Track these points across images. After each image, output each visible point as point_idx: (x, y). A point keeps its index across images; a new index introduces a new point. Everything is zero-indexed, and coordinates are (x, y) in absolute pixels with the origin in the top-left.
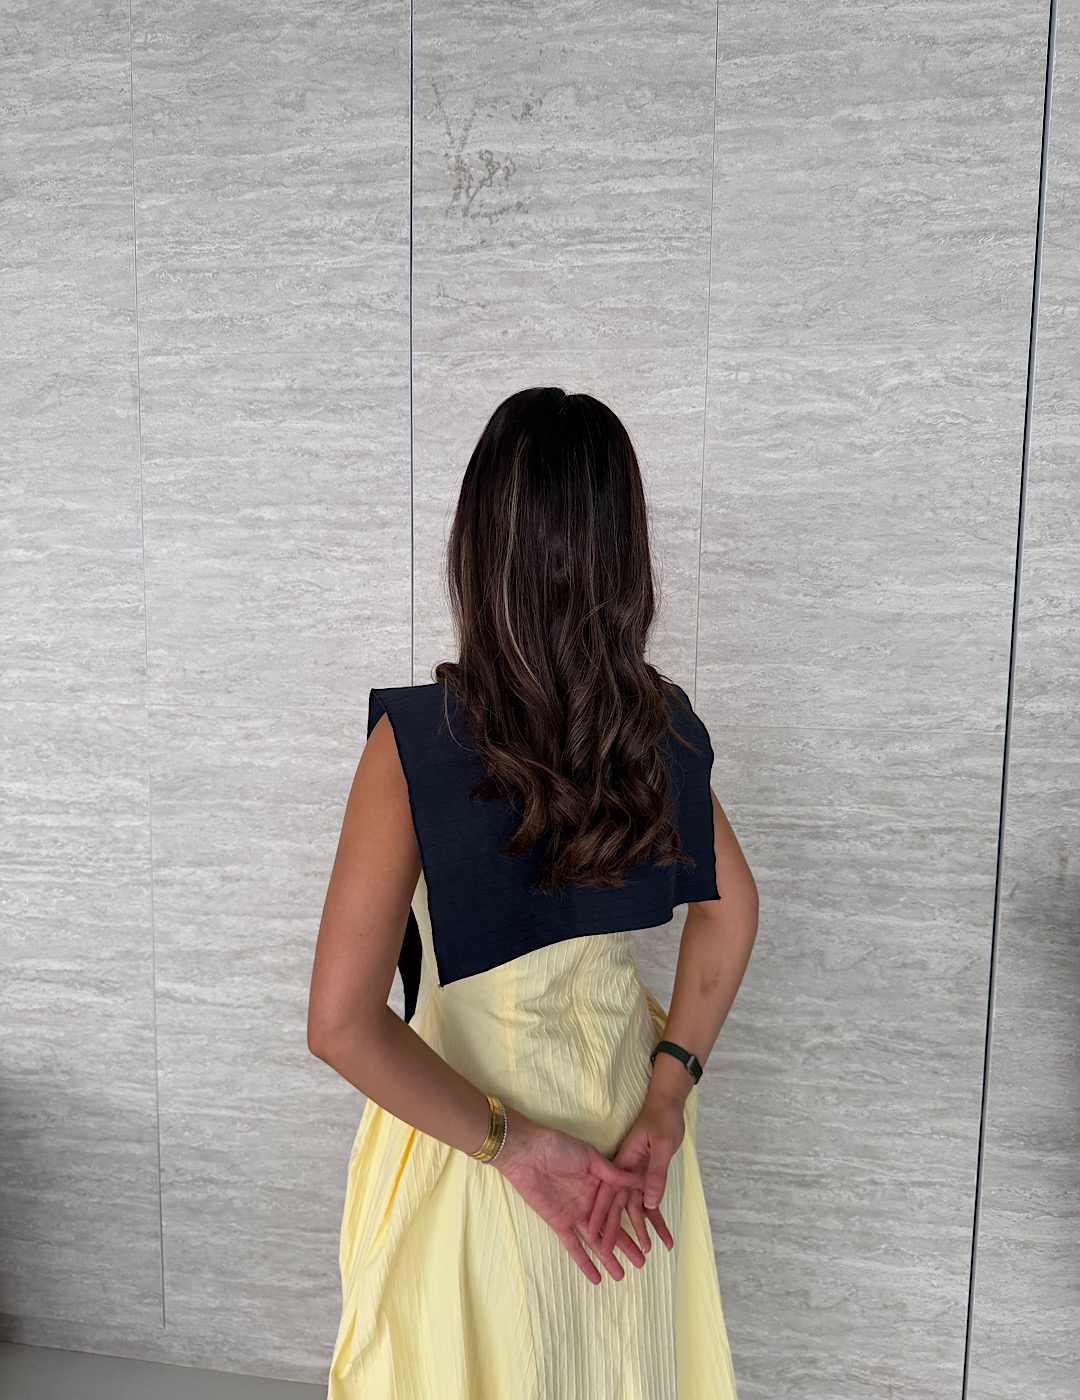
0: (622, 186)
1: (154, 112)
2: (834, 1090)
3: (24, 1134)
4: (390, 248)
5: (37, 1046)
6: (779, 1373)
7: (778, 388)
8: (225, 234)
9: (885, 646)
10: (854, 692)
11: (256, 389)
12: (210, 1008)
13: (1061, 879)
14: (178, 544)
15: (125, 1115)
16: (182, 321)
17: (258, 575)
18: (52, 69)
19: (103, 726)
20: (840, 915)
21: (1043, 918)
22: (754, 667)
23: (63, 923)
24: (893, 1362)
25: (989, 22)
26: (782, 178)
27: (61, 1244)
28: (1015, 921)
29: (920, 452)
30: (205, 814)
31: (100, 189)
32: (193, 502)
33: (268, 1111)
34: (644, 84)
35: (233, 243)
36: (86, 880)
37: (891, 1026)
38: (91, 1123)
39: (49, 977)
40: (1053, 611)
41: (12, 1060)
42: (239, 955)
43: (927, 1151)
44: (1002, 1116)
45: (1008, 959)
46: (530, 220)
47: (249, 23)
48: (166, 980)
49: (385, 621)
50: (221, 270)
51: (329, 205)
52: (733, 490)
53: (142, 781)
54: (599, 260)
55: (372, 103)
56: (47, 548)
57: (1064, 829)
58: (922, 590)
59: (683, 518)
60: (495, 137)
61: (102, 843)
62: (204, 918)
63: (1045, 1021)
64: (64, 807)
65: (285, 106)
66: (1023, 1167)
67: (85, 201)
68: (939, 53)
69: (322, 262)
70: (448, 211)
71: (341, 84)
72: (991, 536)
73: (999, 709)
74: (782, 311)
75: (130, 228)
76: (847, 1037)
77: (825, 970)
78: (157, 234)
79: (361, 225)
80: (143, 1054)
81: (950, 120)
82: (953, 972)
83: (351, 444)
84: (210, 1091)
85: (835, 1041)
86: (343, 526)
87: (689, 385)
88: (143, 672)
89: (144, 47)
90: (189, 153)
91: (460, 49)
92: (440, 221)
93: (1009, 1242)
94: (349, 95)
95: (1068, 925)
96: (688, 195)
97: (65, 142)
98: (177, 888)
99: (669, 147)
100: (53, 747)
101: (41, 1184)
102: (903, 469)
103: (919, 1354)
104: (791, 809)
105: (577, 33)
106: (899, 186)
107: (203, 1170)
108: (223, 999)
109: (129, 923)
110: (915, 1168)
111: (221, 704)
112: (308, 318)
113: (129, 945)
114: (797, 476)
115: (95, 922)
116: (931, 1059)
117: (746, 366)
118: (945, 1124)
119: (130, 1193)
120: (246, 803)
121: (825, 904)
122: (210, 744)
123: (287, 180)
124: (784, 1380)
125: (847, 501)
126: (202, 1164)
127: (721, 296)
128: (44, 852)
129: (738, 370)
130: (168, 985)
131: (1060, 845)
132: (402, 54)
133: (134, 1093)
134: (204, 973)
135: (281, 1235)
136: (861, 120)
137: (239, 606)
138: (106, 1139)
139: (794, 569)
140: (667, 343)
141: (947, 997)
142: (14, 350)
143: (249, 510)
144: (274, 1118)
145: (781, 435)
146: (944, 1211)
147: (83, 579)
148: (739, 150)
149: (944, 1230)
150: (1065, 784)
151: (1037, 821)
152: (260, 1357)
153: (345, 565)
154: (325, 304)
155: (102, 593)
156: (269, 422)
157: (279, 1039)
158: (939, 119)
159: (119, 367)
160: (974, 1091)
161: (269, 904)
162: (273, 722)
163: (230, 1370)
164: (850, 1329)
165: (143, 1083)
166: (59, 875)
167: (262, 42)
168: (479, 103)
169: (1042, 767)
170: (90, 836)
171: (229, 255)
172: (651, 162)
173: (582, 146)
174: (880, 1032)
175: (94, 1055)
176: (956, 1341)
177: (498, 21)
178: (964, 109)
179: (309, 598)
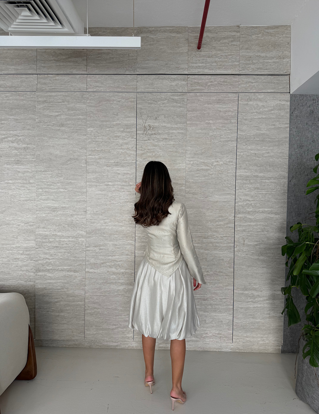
0: (172, 131)
1: (90, 114)
2: (209, 282)
3: (57, 302)
4: (133, 139)
5: (61, 284)
6: (201, 336)
7: (197, 164)
8: (103, 135)
9: (215, 206)
10: (210, 214)
11: (108, 162)
12: (96, 274)
13: (244, 244)
14: (93, 189)
15: (78, 296)
16: (95, 150)
17: (108, 194)
18: (72, 105)
19: (77, 222)
20: (209, 252)
21: (241, 250)
22: (194, 210)
23: (68, 259)
24: (221, 332)
25: (229, 109)
26: (197, 131)
27: (63, 324)
28: (237, 251)
29: (220, 175)
30: (97, 237)
31: (80, 126)
32: (96, 181)
33: (107, 293)
34: (175, 115)
35: (105, 137)
36: (73, 251)
37: (218, 270)
38: (71, 298)
39: (64, 270)
40: (240, 200)
41: (55, 287)
42: (102, 263)
43: (225, 293)
44: (236, 285)
45: (236, 258)
46: (157, 136)
47: (108, 100)
48: (88, 269)
49: (131, 202)
50: (102, 141)
51: (122, 132)
52: (190, 181)
53: (85, 232)
54: (168, 143)
55: (130, 115)
56: (68, 189)
57: (244, 236)
58: (221, 197)
59: (182, 185)
60: (151, 122)
61: (76, 243)
62: (96, 257)
63: (243, 268)
64: (69, 237)
65: (114, 115)
66: (240, 294)
67: (77, 128)
68: (221, 113)
69: (121, 141)
70: (143, 134)
71: (125, 112)
72: (231, 189)
73: (233, 216)
74: (198, 152)
75: (86, 134)
76: (211, 273)
77: (207, 261)
78: (91, 135)
79: (128, 135)
80: (82, 284)
81: (223, 123)
82: (228, 261)
83: (125, 172)
84: (95, 290)
85: (209, 274)
86: (123, 186)
87: (183, 163)
88: (86, 212)
89: (89, 103)
90: (97, 121)
91: (145, 108)
92: (141, 136)
93: (238, 307)
94: (126, 114)
95: (245, 252)
96: (182, 133)
97: (73, 118)
98: (91, 251)
99: (179, 125)
100: (67, 226)
101: (60, 312)
102: (217, 178)
103: (225, 330)
104: (201, 234)
105: (164, 106)
106: (216, 133)
107: (94, 306)
108: (100, 272)
109: (81, 259)
110: (223, 296)
111: (100, 217)
112: (118, 150)
113: (81, 263)
114: (201, 178)
115: (74, 259)
116: (225, 276)
117: (192, 161)
118: (228, 287)
119: (79, 312)
120: (105, 235)
121: (207, 250)
122: (98, 224)
123: (115, 127)
124: (202, 337)
125: (208, 183)
126: (94, 305)
127: (188, 149)
128: (64, 246)
129: (191, 161)
130: (88, 270)
131: (243, 238)
132: (135, 108)
133: (81, 292)
134: (95, 267)
135: (109, 318)
136: (210, 123)
137: (104, 200)
138: (75, 301)
139: (200, 194)
140: (179, 157)
141: (227, 265)
142: (62, 153)
143: (106, 183)
144: (108, 294)
145: (198, 172)
146: (228, 303)
147: (74, 195)
148: (191, 126)
149: (228, 307)
150: (244, 228)
151: (240, 234)
152: (103, 343)
153: (124, 192)
154: (121, 148)
155: (78, 197)
156: (111, 168)
157: (110, 279)
158: (222, 123)
159: (83, 157)
160: (232, 281)
161: (109, 254)
162: (109, 220)
163: (97, 347)
164: (213, 326)
165: (82, 290)
166: (67, 250)
167: (110, 104)
168: (148, 116)
169: (240, 226)
170: (74, 242)
171: (104, 139)
172: (176, 128)
173: (165, 125)
174: (216, 272)
175: (72, 285)
176: (231, 327)
177: (152, 104)
178: (225, 122)
179: (117, 198)
